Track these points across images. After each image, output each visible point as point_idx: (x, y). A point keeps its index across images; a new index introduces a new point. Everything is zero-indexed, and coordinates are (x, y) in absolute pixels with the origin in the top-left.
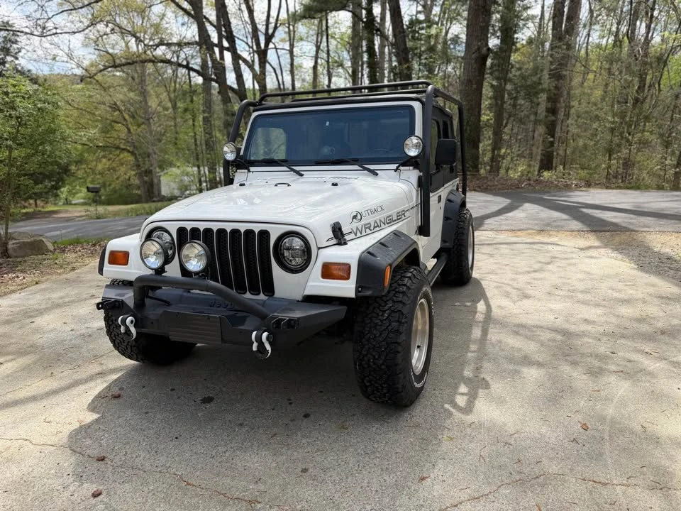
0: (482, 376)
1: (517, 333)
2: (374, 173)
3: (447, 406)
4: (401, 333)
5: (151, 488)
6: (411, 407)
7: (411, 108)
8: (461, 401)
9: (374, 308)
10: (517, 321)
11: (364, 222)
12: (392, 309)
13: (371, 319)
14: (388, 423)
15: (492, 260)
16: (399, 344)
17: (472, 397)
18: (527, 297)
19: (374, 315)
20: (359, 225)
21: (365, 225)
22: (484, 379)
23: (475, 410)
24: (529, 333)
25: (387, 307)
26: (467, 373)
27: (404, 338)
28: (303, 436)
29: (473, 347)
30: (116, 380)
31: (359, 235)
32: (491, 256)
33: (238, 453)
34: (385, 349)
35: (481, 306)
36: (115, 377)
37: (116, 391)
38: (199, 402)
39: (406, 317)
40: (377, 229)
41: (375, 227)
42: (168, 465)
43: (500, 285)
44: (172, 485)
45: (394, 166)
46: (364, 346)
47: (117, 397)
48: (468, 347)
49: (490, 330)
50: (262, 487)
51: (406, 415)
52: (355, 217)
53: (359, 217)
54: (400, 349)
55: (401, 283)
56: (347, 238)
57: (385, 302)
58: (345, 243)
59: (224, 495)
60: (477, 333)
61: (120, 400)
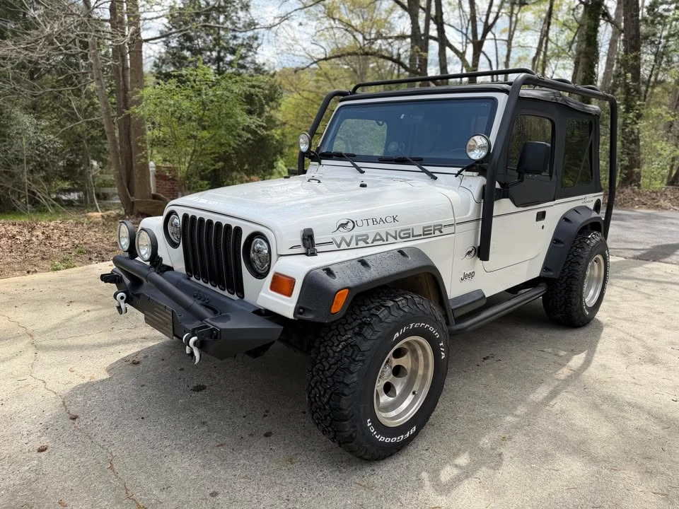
0: (503, 450)
1: (596, 407)
2: (432, 176)
3: (424, 475)
4: (351, 373)
5: (82, 460)
6: (382, 463)
7: (494, 100)
8: (447, 473)
9: (333, 335)
10: (611, 391)
11: (357, 231)
12: (349, 341)
13: (326, 347)
14: (340, 471)
15: (646, 303)
16: (347, 385)
17: (467, 473)
18: (653, 361)
19: (330, 344)
20: (347, 235)
21: (357, 237)
22: (500, 455)
23: (454, 493)
24: (614, 412)
25: (344, 338)
26: (485, 442)
27: (355, 379)
28: (246, 456)
29: (521, 410)
30: (149, 348)
31: (344, 246)
32: (648, 297)
33: (177, 452)
34: (331, 387)
35: (577, 360)
36: (151, 344)
37: (140, 358)
38: (191, 388)
39: (363, 355)
40: (381, 242)
41: (374, 240)
42: (114, 442)
43: (628, 337)
44: (99, 463)
45: (456, 170)
46: (313, 376)
47: (136, 363)
48: (516, 408)
49: (563, 394)
50: (163, 496)
51: (368, 470)
52: (343, 225)
53: (350, 225)
54: (346, 391)
55: (374, 311)
56: (319, 248)
57: (346, 331)
58: (313, 254)
59: (127, 490)
60: (541, 393)
61: (136, 367)
